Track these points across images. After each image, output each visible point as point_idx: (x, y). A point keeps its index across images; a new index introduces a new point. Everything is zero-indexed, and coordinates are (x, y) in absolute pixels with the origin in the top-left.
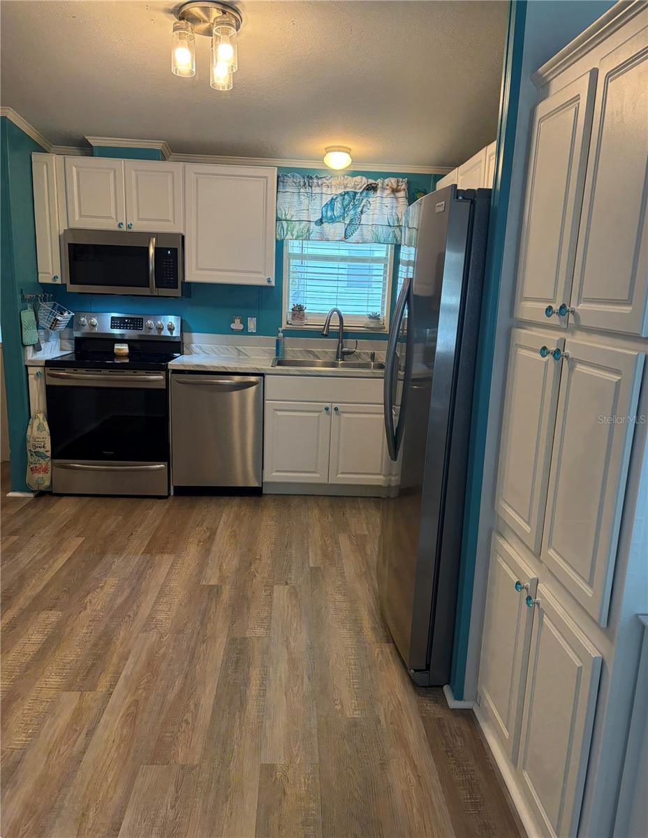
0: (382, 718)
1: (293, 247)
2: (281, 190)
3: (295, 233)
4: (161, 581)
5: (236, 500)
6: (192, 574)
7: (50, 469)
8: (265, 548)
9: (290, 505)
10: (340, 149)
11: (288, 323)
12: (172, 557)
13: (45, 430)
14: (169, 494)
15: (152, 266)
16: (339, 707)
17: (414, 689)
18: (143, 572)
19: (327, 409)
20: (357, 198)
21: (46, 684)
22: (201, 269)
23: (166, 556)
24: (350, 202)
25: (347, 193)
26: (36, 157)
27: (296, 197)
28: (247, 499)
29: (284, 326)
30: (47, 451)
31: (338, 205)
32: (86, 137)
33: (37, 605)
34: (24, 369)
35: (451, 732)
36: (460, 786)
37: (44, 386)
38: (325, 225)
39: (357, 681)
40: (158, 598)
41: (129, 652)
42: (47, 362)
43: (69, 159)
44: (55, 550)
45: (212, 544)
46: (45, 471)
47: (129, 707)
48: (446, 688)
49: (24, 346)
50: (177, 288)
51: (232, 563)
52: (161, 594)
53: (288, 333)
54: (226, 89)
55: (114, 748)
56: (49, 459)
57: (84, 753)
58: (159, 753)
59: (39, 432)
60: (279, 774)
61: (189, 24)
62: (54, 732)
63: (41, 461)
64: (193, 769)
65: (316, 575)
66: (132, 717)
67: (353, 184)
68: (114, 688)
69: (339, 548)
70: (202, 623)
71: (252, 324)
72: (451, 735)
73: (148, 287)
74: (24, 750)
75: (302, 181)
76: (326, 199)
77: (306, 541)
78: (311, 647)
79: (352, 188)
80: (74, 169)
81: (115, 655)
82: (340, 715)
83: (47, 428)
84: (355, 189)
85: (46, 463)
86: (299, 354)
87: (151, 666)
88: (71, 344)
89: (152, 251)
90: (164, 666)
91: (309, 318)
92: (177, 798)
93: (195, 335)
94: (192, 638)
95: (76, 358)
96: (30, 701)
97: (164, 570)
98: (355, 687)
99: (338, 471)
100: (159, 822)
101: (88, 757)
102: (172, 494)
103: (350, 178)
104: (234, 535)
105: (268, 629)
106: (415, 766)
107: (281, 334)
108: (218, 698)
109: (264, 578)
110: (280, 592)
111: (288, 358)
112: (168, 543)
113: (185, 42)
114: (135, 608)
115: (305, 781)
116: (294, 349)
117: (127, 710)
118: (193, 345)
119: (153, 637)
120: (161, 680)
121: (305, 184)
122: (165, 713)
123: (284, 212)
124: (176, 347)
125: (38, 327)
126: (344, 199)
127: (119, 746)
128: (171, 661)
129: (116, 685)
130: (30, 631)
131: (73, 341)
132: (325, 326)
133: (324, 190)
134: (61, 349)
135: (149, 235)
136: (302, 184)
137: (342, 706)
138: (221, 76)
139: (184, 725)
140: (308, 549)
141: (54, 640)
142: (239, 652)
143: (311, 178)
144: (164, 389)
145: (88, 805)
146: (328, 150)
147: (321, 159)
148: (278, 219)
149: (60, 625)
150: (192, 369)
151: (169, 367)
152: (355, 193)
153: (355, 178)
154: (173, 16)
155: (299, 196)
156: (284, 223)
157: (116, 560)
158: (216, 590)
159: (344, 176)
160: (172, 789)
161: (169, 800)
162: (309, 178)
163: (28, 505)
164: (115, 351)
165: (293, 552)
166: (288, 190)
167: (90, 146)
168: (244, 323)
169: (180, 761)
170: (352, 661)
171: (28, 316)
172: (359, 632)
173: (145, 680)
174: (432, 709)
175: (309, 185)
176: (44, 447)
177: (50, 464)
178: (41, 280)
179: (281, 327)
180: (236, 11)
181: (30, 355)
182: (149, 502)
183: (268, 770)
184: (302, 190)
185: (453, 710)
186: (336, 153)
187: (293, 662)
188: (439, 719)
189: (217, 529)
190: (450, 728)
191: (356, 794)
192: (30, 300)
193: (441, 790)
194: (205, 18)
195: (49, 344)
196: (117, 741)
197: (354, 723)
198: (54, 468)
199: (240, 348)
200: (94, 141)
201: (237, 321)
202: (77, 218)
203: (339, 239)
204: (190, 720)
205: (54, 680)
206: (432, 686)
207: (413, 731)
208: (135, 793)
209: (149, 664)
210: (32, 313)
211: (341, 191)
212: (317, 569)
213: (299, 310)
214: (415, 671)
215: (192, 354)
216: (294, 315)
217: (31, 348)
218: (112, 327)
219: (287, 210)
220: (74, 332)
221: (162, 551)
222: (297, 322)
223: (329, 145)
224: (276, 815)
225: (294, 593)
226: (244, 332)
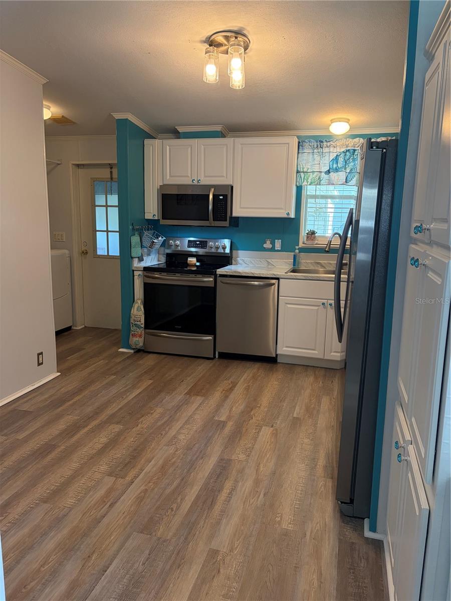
0: (308, 534)
1: (309, 190)
2: (300, 151)
3: (309, 180)
4: (190, 414)
5: (258, 365)
6: (210, 412)
7: (143, 336)
8: (265, 400)
9: (294, 372)
10: (340, 120)
11: (304, 244)
12: (203, 398)
13: (141, 310)
14: (215, 357)
15: (211, 207)
16: (278, 519)
17: (341, 517)
18: (180, 406)
19: (323, 304)
20: (356, 153)
21: (98, 470)
22: (244, 208)
23: (199, 398)
24: (350, 157)
25: (349, 150)
26: (147, 141)
27: (311, 155)
28: (265, 364)
29: (301, 245)
30: (142, 324)
31: (341, 160)
32: (176, 127)
33: (110, 420)
34: (132, 271)
35: (359, 554)
36: (352, 596)
37: (143, 283)
38: (332, 174)
39: (299, 503)
40: (184, 424)
41: (153, 458)
42: (144, 268)
43: (165, 141)
44: (134, 387)
45: (230, 393)
46: (140, 336)
47: (141, 493)
48: (366, 521)
49: (132, 258)
50: (226, 221)
51: (239, 407)
52: (187, 422)
53: (302, 250)
54: (241, 88)
55: (123, 517)
56: (143, 329)
57: (104, 517)
58: (147, 528)
59: (138, 312)
60: (219, 558)
61: (215, 48)
62: (92, 500)
63: (138, 330)
64: (164, 541)
65: (296, 423)
66: (140, 499)
67: (353, 144)
68: (136, 479)
69: (319, 406)
70: (206, 445)
71: (278, 244)
72: (358, 556)
73: (208, 220)
74: (71, 509)
75: (315, 144)
76: (333, 156)
77: (296, 399)
78: (274, 473)
79: (352, 147)
80: (168, 147)
81: (144, 458)
82: (277, 526)
83: (143, 309)
84: (354, 147)
85: (141, 331)
86: (310, 265)
87: (163, 469)
88: (164, 257)
89: (211, 197)
90: (171, 470)
91: (319, 239)
92: (148, 558)
93: (240, 252)
94: (195, 454)
95: (167, 266)
96: (86, 478)
97: (195, 406)
98: (296, 506)
99: (331, 349)
100: (131, 572)
101: (105, 520)
102: (217, 357)
103: (351, 140)
104: (247, 389)
105: (248, 456)
106: (321, 574)
107: (297, 251)
108: (198, 497)
109: (258, 420)
110: (266, 432)
111: (302, 268)
112: (203, 389)
113: (213, 60)
114: (167, 429)
115: (236, 567)
116: (306, 261)
117: (139, 494)
118: (238, 259)
119: (171, 450)
120: (166, 479)
121: (318, 146)
122: (160, 501)
123: (302, 167)
124: (226, 260)
125: (142, 246)
126: (345, 155)
127: (125, 517)
128: (177, 467)
129: (137, 477)
130: (101, 436)
131: (165, 256)
132: (327, 245)
133: (332, 149)
134: (159, 261)
135: (209, 187)
136: (315, 146)
137: (281, 519)
138: (237, 79)
139: (169, 511)
140: (296, 404)
141: (113, 443)
142: (223, 468)
143: (322, 142)
144: (212, 287)
145: (94, 551)
146: (332, 121)
147: (327, 128)
148: (298, 172)
149: (119, 434)
150: (231, 274)
151: (217, 273)
152: (355, 150)
153: (355, 140)
154: (206, 44)
155: (313, 155)
156: (302, 175)
157: (167, 397)
158: (222, 424)
159: (346, 139)
160: (147, 552)
161: (142, 559)
162: (322, 141)
163: (128, 358)
164: (188, 262)
165: (285, 405)
166: (305, 151)
167: (179, 132)
168: (273, 243)
169: (159, 534)
170: (300, 487)
171: (135, 239)
172: (313, 468)
173: (156, 478)
174: (350, 534)
175: (321, 147)
176: (140, 321)
177: (143, 332)
178: (146, 218)
179: (298, 246)
180: (244, 35)
181: (136, 264)
182: (202, 361)
183: (214, 553)
184: (315, 151)
185: (367, 539)
186: (338, 123)
187: (257, 482)
188: (353, 543)
189: (237, 383)
190: (359, 551)
191: (268, 584)
192: (137, 230)
193: (335, 595)
194: (226, 43)
195: (150, 257)
196: (126, 513)
197: (286, 534)
198: (146, 335)
199: (269, 260)
200: (181, 129)
201: (268, 242)
202: (168, 178)
203: (341, 183)
204: (174, 509)
205: (104, 468)
206: (355, 517)
207: (329, 548)
208: (124, 549)
209: (163, 467)
210: (139, 238)
211: (343, 149)
212: (297, 418)
213: (312, 234)
214: (342, 502)
215: (237, 264)
216: (308, 238)
217: (137, 259)
218: (189, 247)
219: (304, 164)
220: (166, 250)
221: (197, 394)
222: (310, 242)
223: (333, 118)
224: (208, 586)
225: (275, 434)
226: (273, 249)
